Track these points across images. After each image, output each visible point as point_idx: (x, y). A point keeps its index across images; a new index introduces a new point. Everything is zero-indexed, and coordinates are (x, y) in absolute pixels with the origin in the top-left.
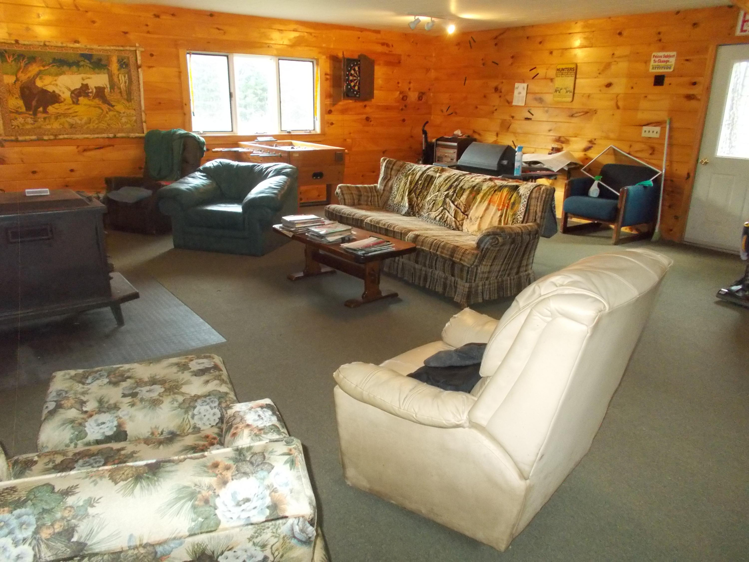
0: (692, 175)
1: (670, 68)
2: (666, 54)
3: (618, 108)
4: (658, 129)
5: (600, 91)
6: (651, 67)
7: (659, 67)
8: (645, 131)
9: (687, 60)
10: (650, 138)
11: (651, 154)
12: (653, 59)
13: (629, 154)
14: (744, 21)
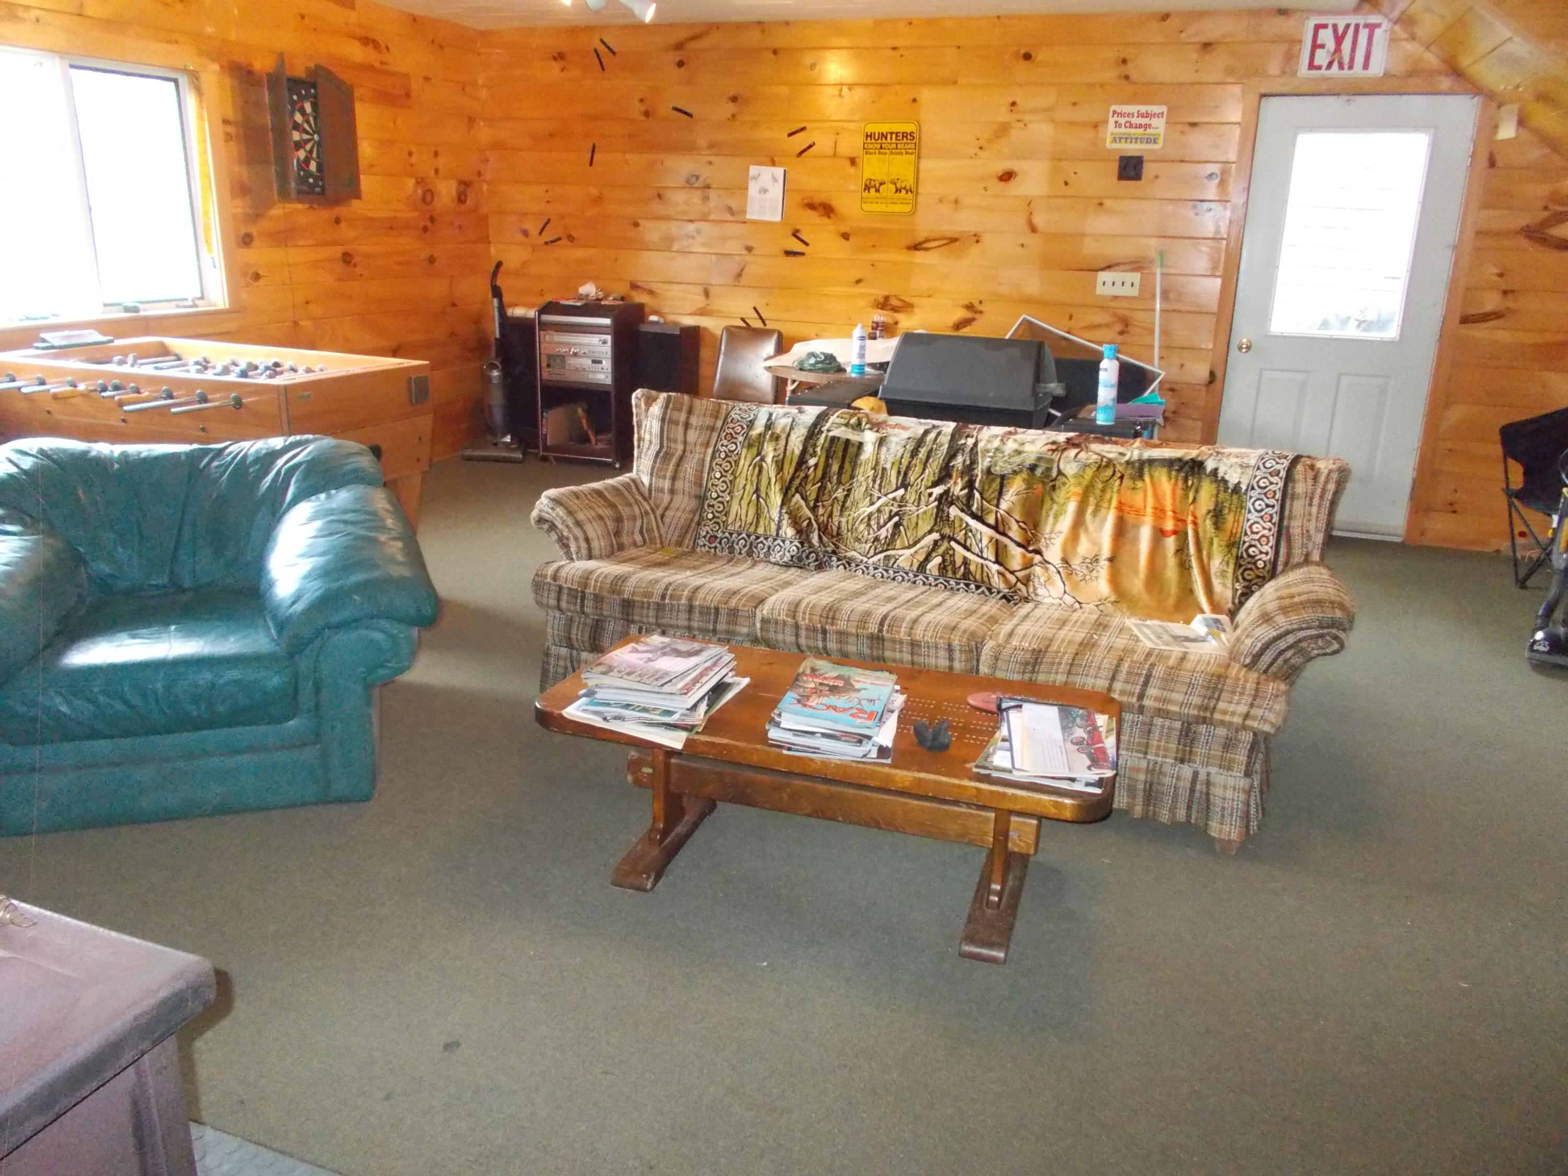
0: (1219, 374)
1: (1155, 142)
2: (1143, 109)
3: (1033, 229)
4: (1136, 277)
5: (986, 189)
6: (1109, 139)
7: (1128, 139)
8: (1104, 283)
9: (1192, 125)
10: (1116, 297)
11: (1121, 333)
12: (1112, 121)
13: (1068, 333)
14: (1315, 46)
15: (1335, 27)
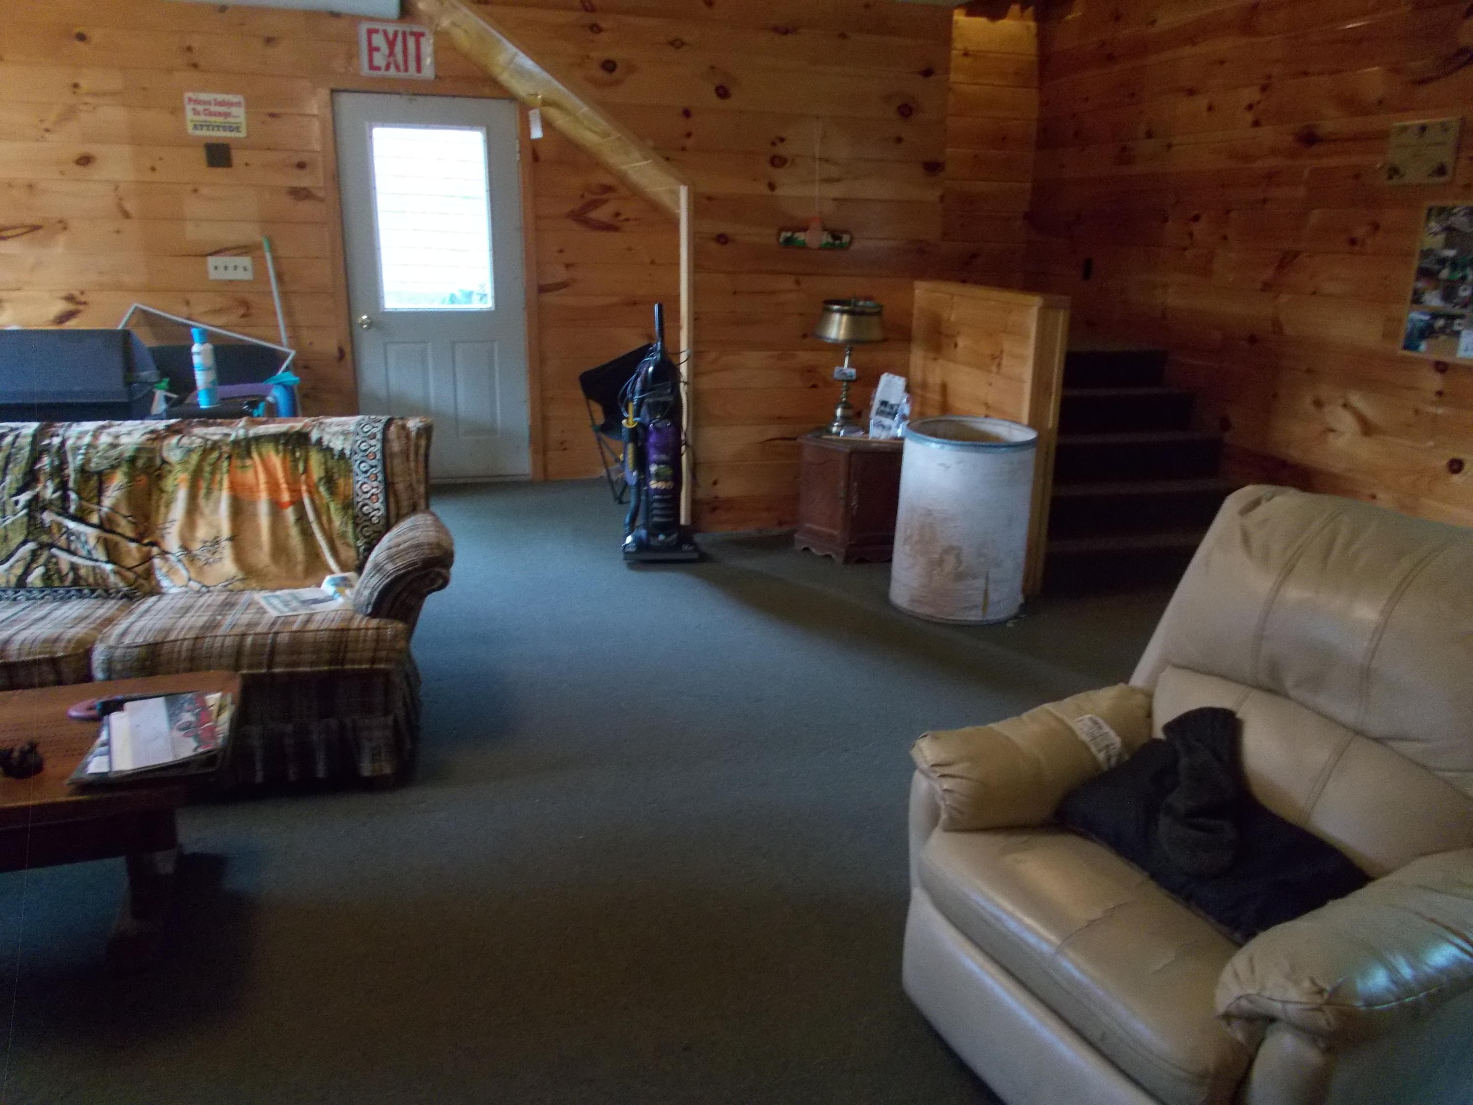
0: (347, 350)
1: (238, 129)
2: (220, 97)
3: (126, 215)
4: (245, 261)
5: (62, 173)
6: (190, 125)
7: (209, 126)
8: (216, 268)
9: (273, 115)
10: (231, 281)
11: (243, 316)
12: (189, 108)
13: (188, 319)
14: (372, 49)
15: (385, 33)
